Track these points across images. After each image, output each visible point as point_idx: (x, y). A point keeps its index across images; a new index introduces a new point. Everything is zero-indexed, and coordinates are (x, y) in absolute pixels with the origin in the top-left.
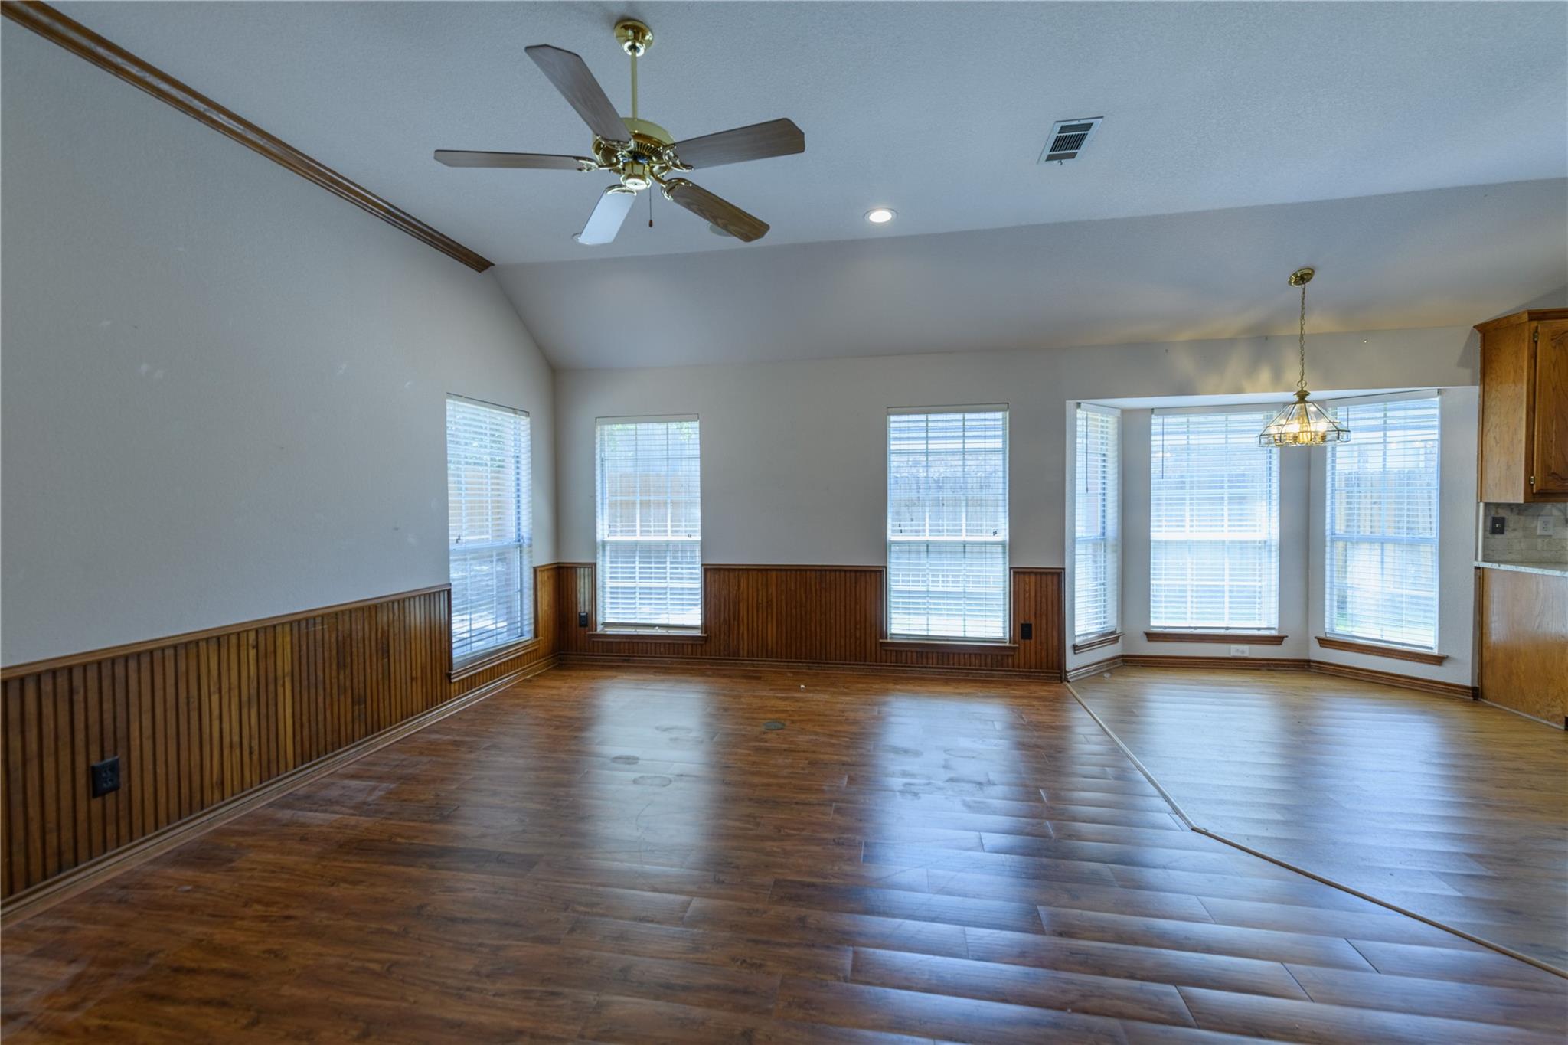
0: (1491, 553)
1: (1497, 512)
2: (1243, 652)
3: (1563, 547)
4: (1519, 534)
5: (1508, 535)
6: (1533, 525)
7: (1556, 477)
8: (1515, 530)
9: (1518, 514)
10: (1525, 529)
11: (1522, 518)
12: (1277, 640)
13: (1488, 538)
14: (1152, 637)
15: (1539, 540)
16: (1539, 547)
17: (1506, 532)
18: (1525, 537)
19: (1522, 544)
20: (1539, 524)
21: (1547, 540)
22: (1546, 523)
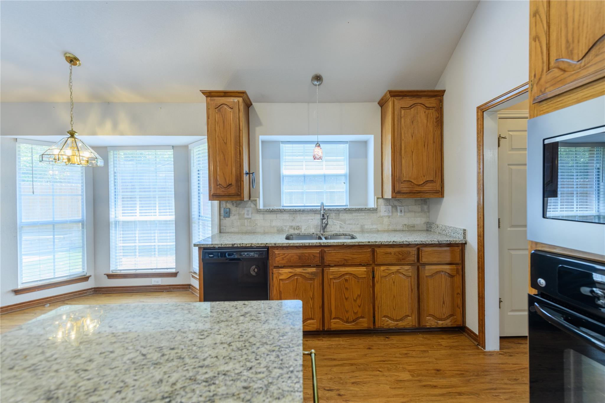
0: (224, 228)
1: (226, 206)
2: (158, 282)
3: (256, 224)
4: (237, 217)
5: (232, 218)
6: (243, 213)
7: (222, 186)
8: (234, 215)
9: (236, 207)
10: (239, 214)
11: (238, 208)
12: (175, 275)
13: (223, 220)
14: (110, 276)
15: (246, 220)
16: (246, 224)
17: (231, 217)
18: (240, 219)
19: (238, 223)
20: (245, 211)
21: (249, 220)
22: (248, 211)
